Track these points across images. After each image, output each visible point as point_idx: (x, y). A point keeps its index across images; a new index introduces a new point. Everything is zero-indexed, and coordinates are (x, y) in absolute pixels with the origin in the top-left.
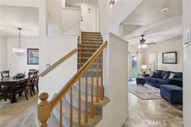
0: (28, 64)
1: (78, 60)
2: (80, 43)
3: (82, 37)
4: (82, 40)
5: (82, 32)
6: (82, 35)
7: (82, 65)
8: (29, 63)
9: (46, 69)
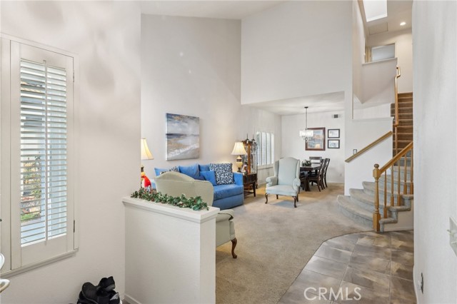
0: (307, 149)
1: (394, 144)
2: (397, 123)
3: (399, 106)
4: (399, 111)
5: (399, 95)
6: (399, 100)
7: (399, 151)
8: (309, 147)
9: (352, 155)
